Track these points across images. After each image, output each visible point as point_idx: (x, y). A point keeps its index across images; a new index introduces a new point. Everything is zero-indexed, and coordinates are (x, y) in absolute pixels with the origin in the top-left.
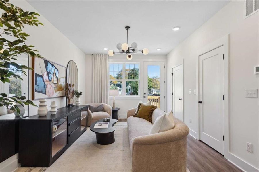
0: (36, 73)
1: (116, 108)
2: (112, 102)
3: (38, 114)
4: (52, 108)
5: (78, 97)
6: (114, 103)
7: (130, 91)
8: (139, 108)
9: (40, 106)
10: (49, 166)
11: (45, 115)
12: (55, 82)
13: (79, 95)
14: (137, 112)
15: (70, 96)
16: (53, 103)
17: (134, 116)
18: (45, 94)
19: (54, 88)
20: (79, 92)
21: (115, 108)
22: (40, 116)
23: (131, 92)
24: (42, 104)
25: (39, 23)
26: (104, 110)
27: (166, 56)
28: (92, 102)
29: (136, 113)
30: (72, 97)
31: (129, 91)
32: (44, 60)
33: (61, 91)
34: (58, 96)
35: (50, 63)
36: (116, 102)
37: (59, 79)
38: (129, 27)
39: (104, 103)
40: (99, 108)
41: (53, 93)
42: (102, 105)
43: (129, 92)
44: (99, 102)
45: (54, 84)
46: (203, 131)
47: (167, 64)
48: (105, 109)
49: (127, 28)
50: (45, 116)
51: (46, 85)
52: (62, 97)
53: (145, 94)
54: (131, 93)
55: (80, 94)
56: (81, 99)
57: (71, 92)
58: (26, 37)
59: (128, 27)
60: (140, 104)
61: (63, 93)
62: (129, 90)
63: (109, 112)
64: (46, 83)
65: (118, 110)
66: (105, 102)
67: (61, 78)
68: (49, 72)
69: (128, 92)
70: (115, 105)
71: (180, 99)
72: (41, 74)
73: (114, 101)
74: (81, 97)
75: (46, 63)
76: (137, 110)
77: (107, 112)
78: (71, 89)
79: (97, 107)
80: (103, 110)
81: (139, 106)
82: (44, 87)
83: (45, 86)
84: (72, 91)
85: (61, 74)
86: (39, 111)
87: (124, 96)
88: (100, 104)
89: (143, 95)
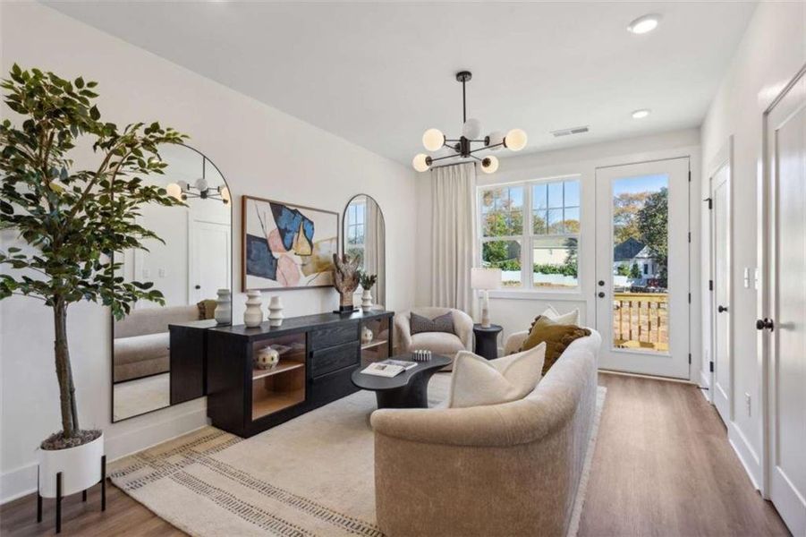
0: (248, 235)
1: (493, 326)
3: (245, 322)
4: (273, 311)
5: (367, 288)
6: (485, 311)
7: (650, 270)
8: (531, 332)
9: (249, 305)
10: (246, 438)
11: (256, 325)
12: (305, 251)
13: (368, 282)
16: (275, 300)
18: (274, 279)
19: (299, 267)
20: (369, 275)
22: (249, 328)
23: (653, 276)
24: (252, 302)
25: (183, 136)
26: (453, 329)
31: (646, 272)
32: (271, 203)
33: (323, 274)
34: (314, 283)
35: (288, 209)
37: (317, 244)
38: (469, 74)
40: (438, 322)
41: (298, 278)
42: (450, 313)
43: (645, 277)
44: (447, 303)
45: (299, 257)
46: (778, 463)
47: (700, 162)
48: (457, 325)
49: (461, 77)
50: (258, 328)
51: (277, 260)
52: (325, 288)
54: (654, 280)
55: (372, 280)
57: (346, 275)
58: (162, 170)
59: (463, 76)
61: (328, 279)
62: (642, 270)
63: (462, 335)
64: (276, 255)
65: (499, 332)
67: (321, 241)
68: (286, 229)
69: (640, 277)
70: (489, 316)
71: (723, 306)
72: (262, 236)
75: (277, 208)
77: (458, 336)
78: (348, 268)
79: (434, 320)
80: (451, 330)
81: (534, 325)
82: (272, 264)
83: (274, 261)
84: (349, 274)
85: (323, 232)
86: (246, 315)
88: (445, 311)
89: (593, 288)
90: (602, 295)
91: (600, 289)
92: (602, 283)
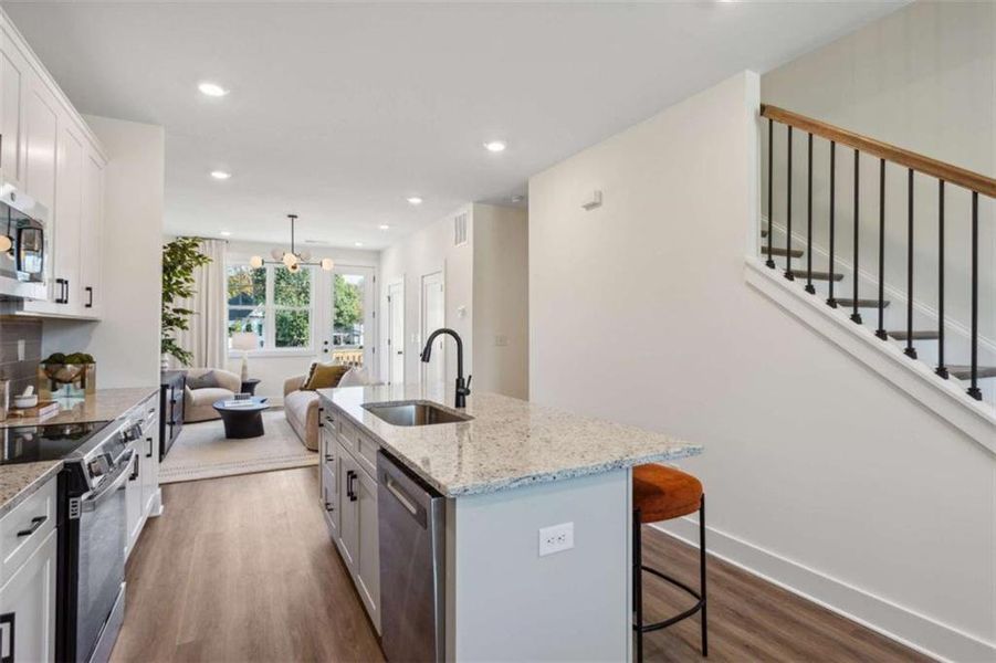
1: (250, 379)
2: (239, 364)
6: (244, 368)
8: (312, 373)
14: (309, 380)
17: (302, 389)
21: (248, 380)
26: (219, 384)
27: (378, 254)
29: (306, 382)
36: (251, 364)
40: (205, 380)
42: (212, 372)
47: (379, 270)
48: (223, 381)
53: (326, 343)
60: (315, 365)
63: (233, 388)
65: (257, 383)
70: (248, 372)
71: (400, 353)
73: (245, 362)
76: (308, 376)
77: (229, 389)
79: (200, 378)
81: (313, 369)
87: (270, 350)
88: (207, 370)
90: (326, 351)
91: (325, 347)
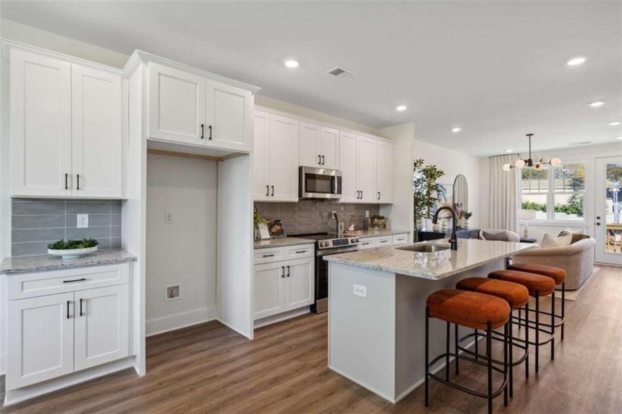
1: (530, 239)
2: (523, 229)
4: (443, 226)
5: (467, 218)
6: (526, 231)
12: (444, 202)
13: (468, 216)
15: (457, 217)
16: (444, 222)
20: (469, 212)
21: (528, 239)
28: (489, 228)
30: (460, 218)
33: (449, 212)
36: (529, 229)
37: (447, 200)
38: (532, 135)
39: (510, 230)
40: (498, 236)
42: (504, 232)
44: (500, 227)
45: (443, 204)
48: (509, 237)
52: (449, 218)
55: (470, 215)
56: (470, 220)
59: (529, 135)
66: (512, 229)
70: (528, 234)
73: (526, 228)
74: (470, 218)
78: (459, 209)
79: (496, 235)
84: (459, 212)
85: (449, 194)
87: (549, 221)
88: (501, 231)
89: (593, 220)
90: (598, 224)
91: (598, 221)
92: (598, 218)
